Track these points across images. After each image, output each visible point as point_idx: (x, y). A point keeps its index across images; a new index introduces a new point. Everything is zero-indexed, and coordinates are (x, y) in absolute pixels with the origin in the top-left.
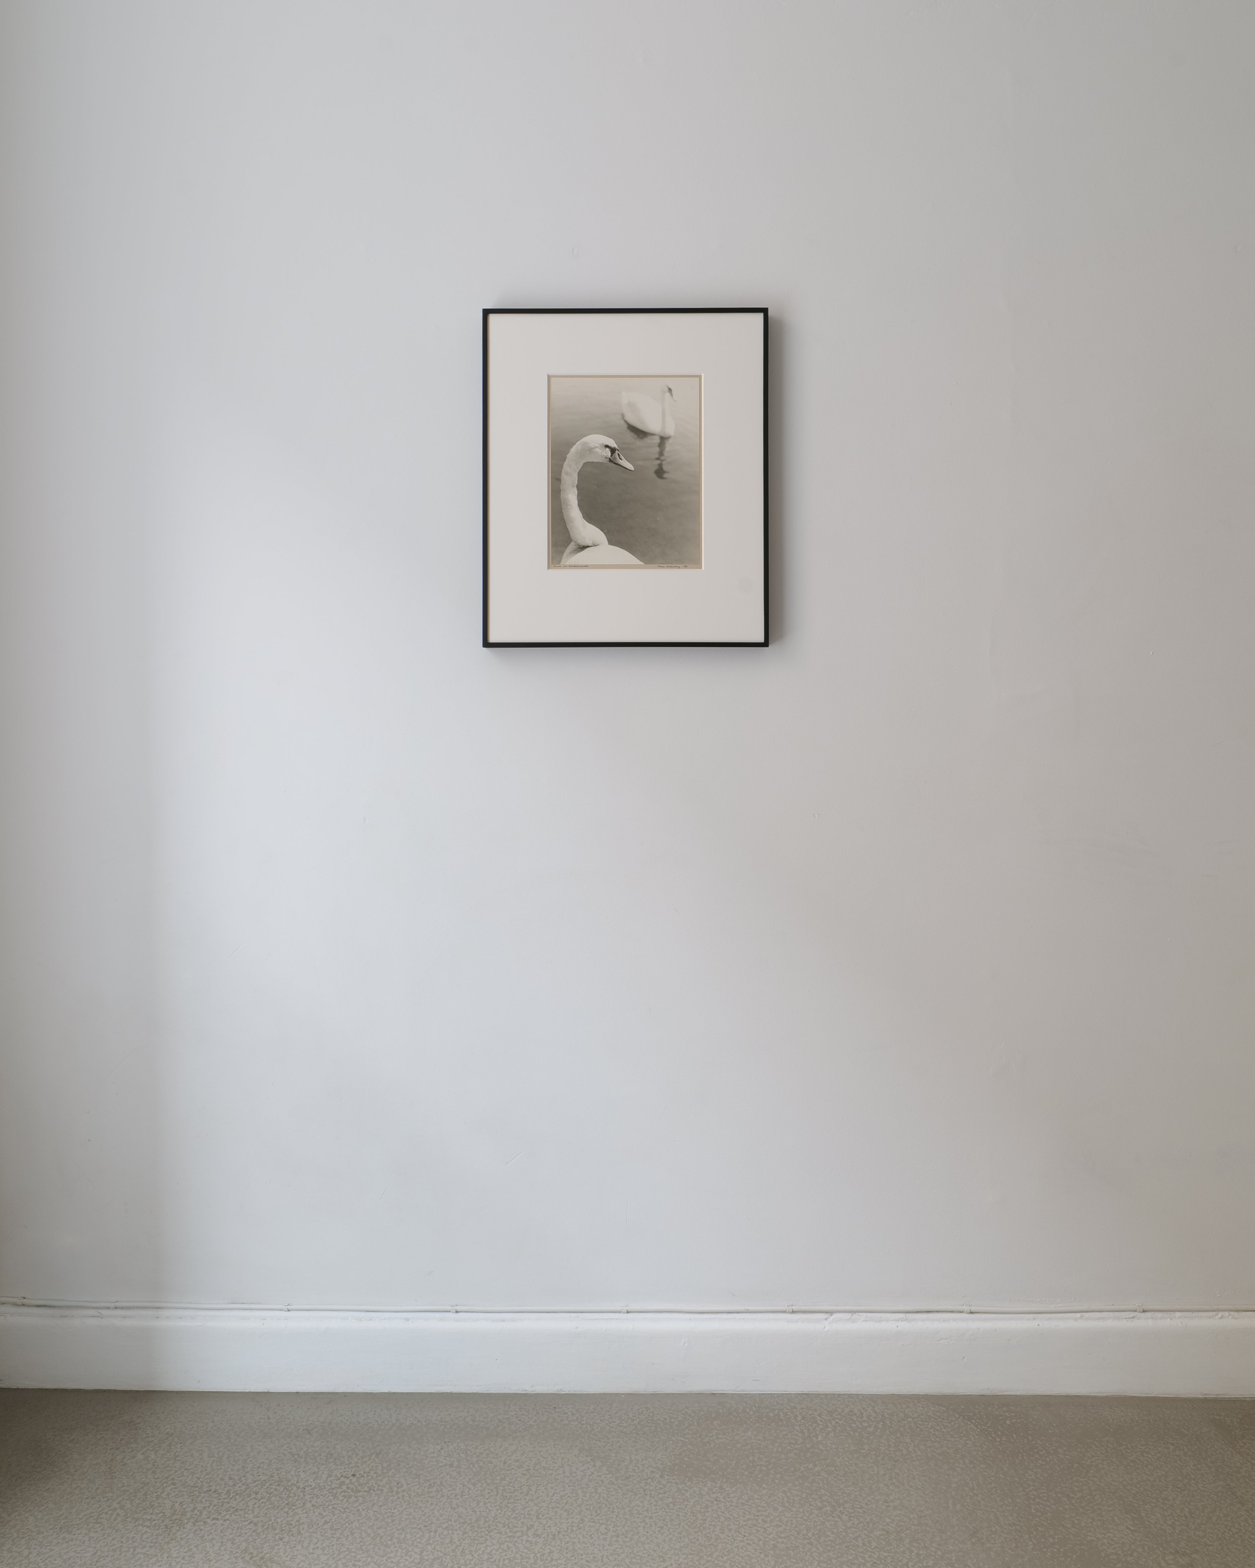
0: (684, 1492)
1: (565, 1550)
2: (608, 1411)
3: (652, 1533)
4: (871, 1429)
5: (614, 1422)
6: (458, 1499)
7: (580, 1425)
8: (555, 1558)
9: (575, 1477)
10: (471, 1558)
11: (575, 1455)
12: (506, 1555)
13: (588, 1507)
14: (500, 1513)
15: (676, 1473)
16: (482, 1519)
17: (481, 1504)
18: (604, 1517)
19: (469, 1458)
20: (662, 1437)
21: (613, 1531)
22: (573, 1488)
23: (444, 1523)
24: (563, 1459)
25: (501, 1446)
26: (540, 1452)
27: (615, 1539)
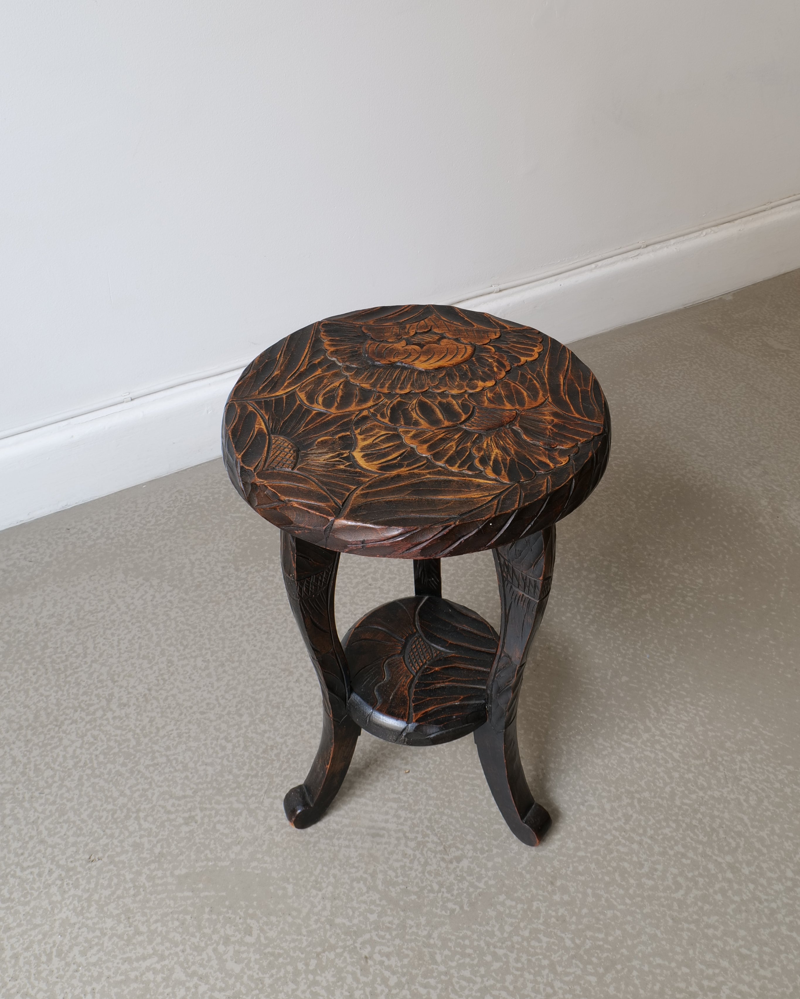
0: (270, 579)
1: (168, 710)
2: (135, 511)
3: (260, 644)
5: (149, 522)
7: (110, 541)
8: (160, 726)
9: (134, 609)
10: (51, 773)
11: (122, 582)
12: (96, 749)
13: (169, 642)
14: (62, 695)
15: (251, 558)
16: (42, 713)
17: (31, 693)
18: (194, 647)
20: (214, 520)
21: (214, 661)
22: (138, 624)
24: (109, 591)
25: (22, 605)
26: (76, 593)
27: (220, 670)
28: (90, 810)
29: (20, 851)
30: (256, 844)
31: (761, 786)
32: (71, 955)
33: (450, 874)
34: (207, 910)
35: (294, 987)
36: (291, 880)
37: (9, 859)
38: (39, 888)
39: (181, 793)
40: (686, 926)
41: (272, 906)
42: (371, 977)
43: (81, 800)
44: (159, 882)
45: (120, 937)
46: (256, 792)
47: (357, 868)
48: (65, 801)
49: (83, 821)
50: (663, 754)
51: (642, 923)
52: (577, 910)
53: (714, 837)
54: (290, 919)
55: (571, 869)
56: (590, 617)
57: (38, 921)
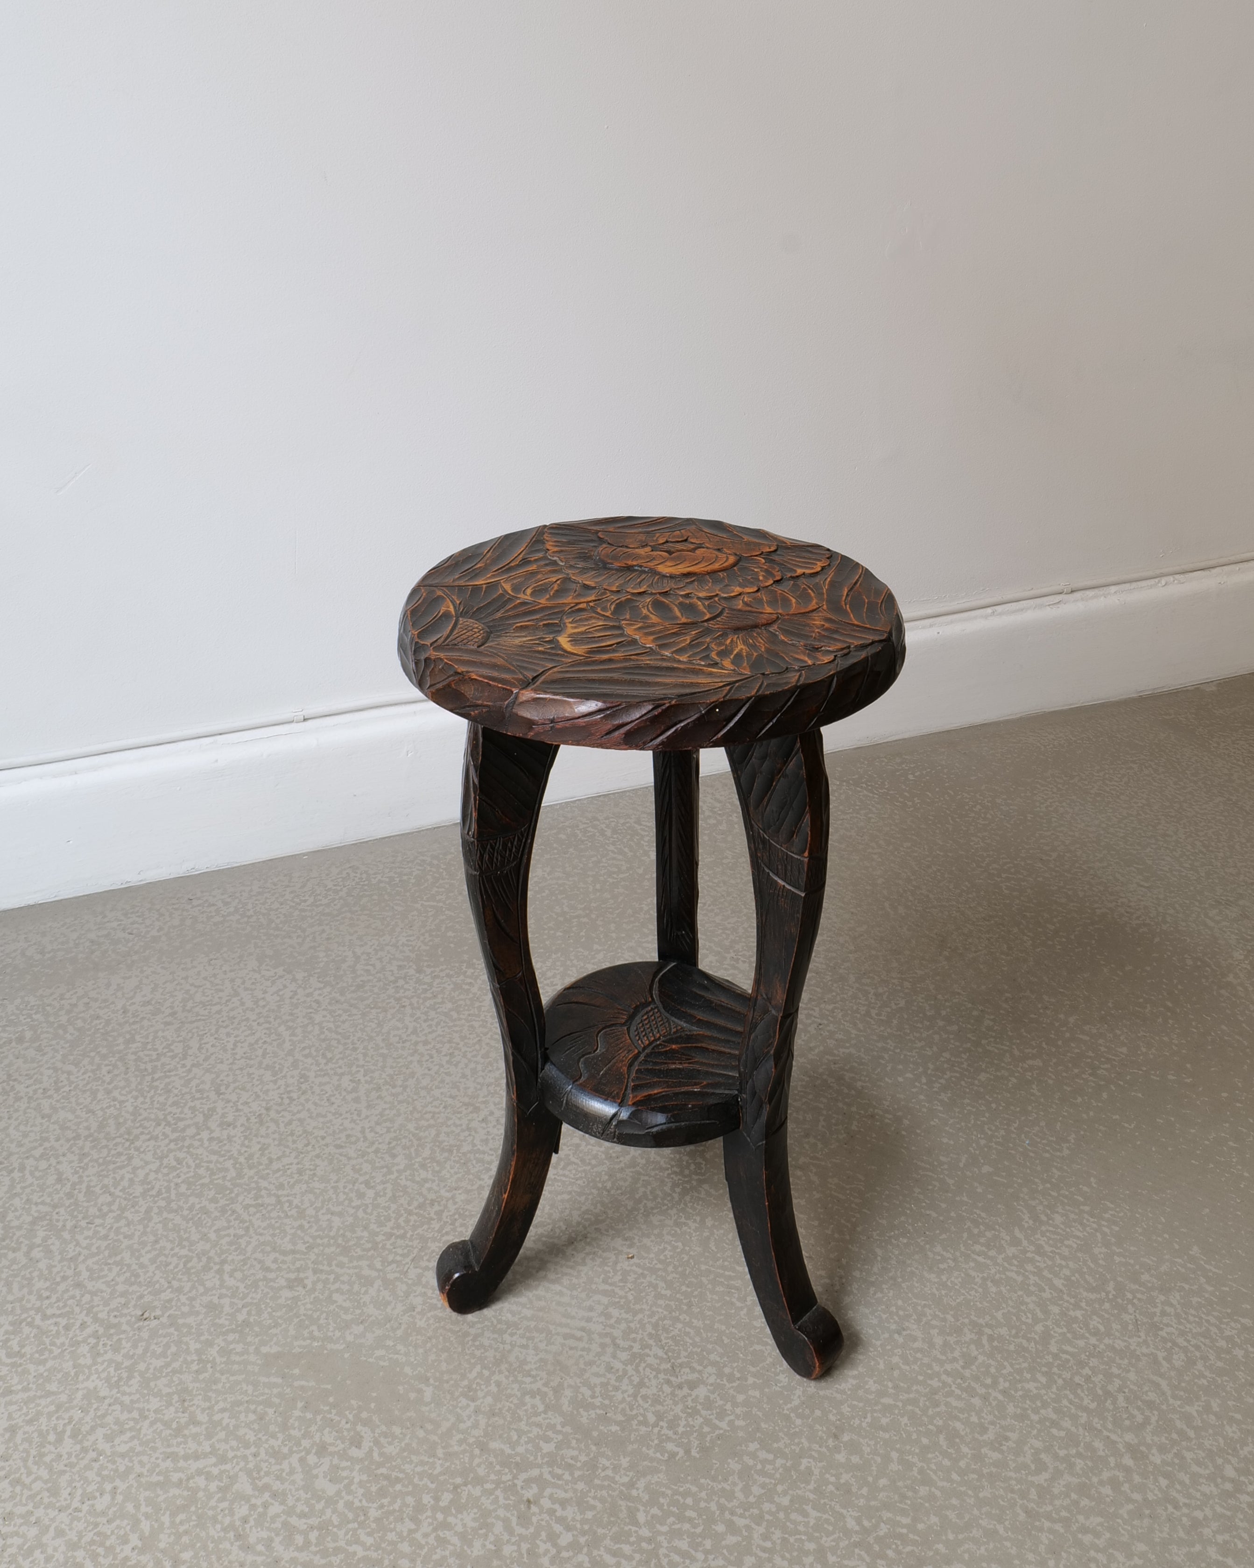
0: (466, 987)
1: (290, 1138)
2: (288, 886)
3: (437, 1067)
4: (724, 827)
5: (305, 901)
6: (50, 1097)
7: (246, 919)
8: (275, 1157)
9: (264, 1006)
10: (109, 1199)
11: (254, 970)
12: (178, 1176)
13: (307, 1051)
14: (142, 1103)
15: (442, 959)
16: (111, 1122)
17: (100, 1096)
18: (341, 1062)
19: (52, 1019)
20: (396, 908)
21: (366, 1082)
22: (267, 1025)
23: (35, 1148)
24: (232, 981)
25: (108, 985)
26: (186, 978)
27: (374, 1094)
28: (155, 1253)
29: (45, 1294)
30: (388, 1326)
31: (1193, 1342)
32: (92, 1438)
33: (676, 1403)
34: (300, 1405)
35: (413, 1526)
36: (431, 1381)
37: (28, 1301)
38: (63, 1344)
39: (290, 1247)
40: (1047, 1524)
41: (397, 1412)
42: (532, 1530)
43: (145, 1238)
44: (237, 1358)
45: (167, 1424)
46: (398, 1258)
47: (533, 1377)
48: (121, 1237)
49: (142, 1266)
50: (1036, 1278)
51: (976, 1512)
52: (870, 1479)
53: (1108, 1404)
54: (421, 1434)
55: (869, 1420)
56: (943, 1081)
57: (53, 1387)
